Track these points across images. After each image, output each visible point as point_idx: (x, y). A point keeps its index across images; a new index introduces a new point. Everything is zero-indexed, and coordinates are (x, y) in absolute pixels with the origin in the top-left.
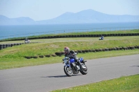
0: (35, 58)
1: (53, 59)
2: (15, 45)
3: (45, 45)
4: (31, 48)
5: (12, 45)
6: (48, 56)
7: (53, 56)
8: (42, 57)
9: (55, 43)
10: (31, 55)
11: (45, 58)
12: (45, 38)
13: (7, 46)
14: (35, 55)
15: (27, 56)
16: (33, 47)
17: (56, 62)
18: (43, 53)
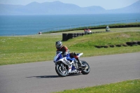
0: (105, 47)
1: (124, 49)
3: (116, 34)
5: (83, 34)
6: (119, 46)
7: (124, 45)
8: (113, 46)
9: (126, 33)
10: (102, 44)
11: (116, 48)
12: (116, 27)
13: (78, 34)
14: (106, 45)
15: (97, 45)
16: (103, 36)
17: (127, 52)
18: (114, 42)
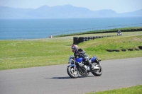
0: (117, 51)
1: (136, 53)
2: (97, 37)
3: (127, 38)
4: (113, 41)
5: (94, 38)
6: (131, 50)
7: (136, 49)
8: (124, 50)
9: (138, 37)
10: (113, 48)
11: (127, 52)
12: (128, 31)
13: (89, 38)
14: (117, 49)
16: (115, 40)
18: (125, 47)
